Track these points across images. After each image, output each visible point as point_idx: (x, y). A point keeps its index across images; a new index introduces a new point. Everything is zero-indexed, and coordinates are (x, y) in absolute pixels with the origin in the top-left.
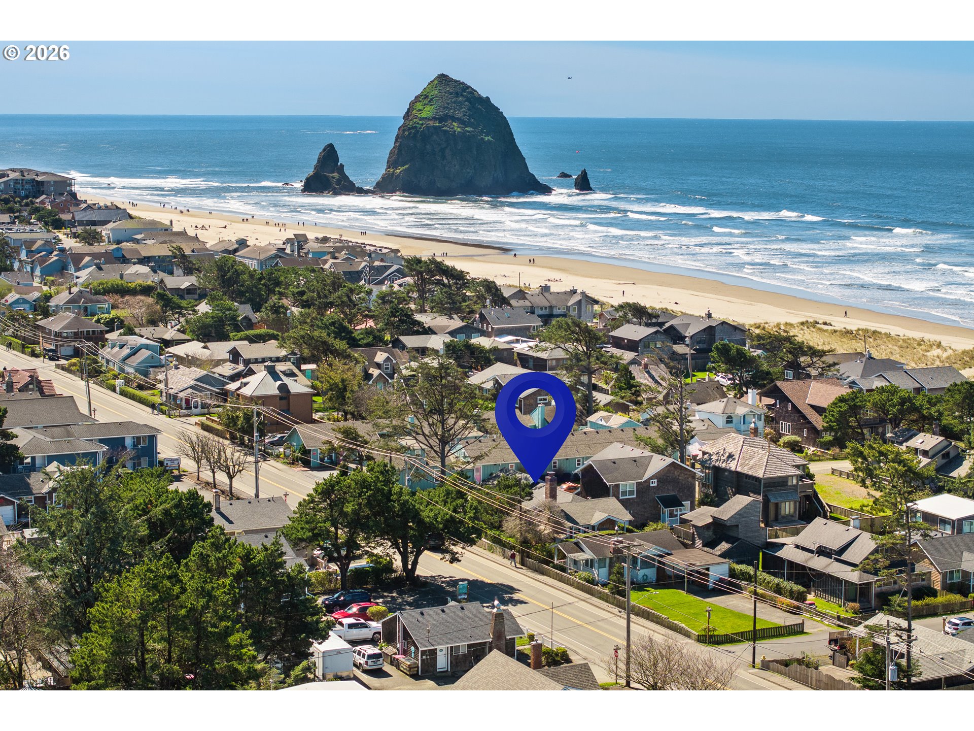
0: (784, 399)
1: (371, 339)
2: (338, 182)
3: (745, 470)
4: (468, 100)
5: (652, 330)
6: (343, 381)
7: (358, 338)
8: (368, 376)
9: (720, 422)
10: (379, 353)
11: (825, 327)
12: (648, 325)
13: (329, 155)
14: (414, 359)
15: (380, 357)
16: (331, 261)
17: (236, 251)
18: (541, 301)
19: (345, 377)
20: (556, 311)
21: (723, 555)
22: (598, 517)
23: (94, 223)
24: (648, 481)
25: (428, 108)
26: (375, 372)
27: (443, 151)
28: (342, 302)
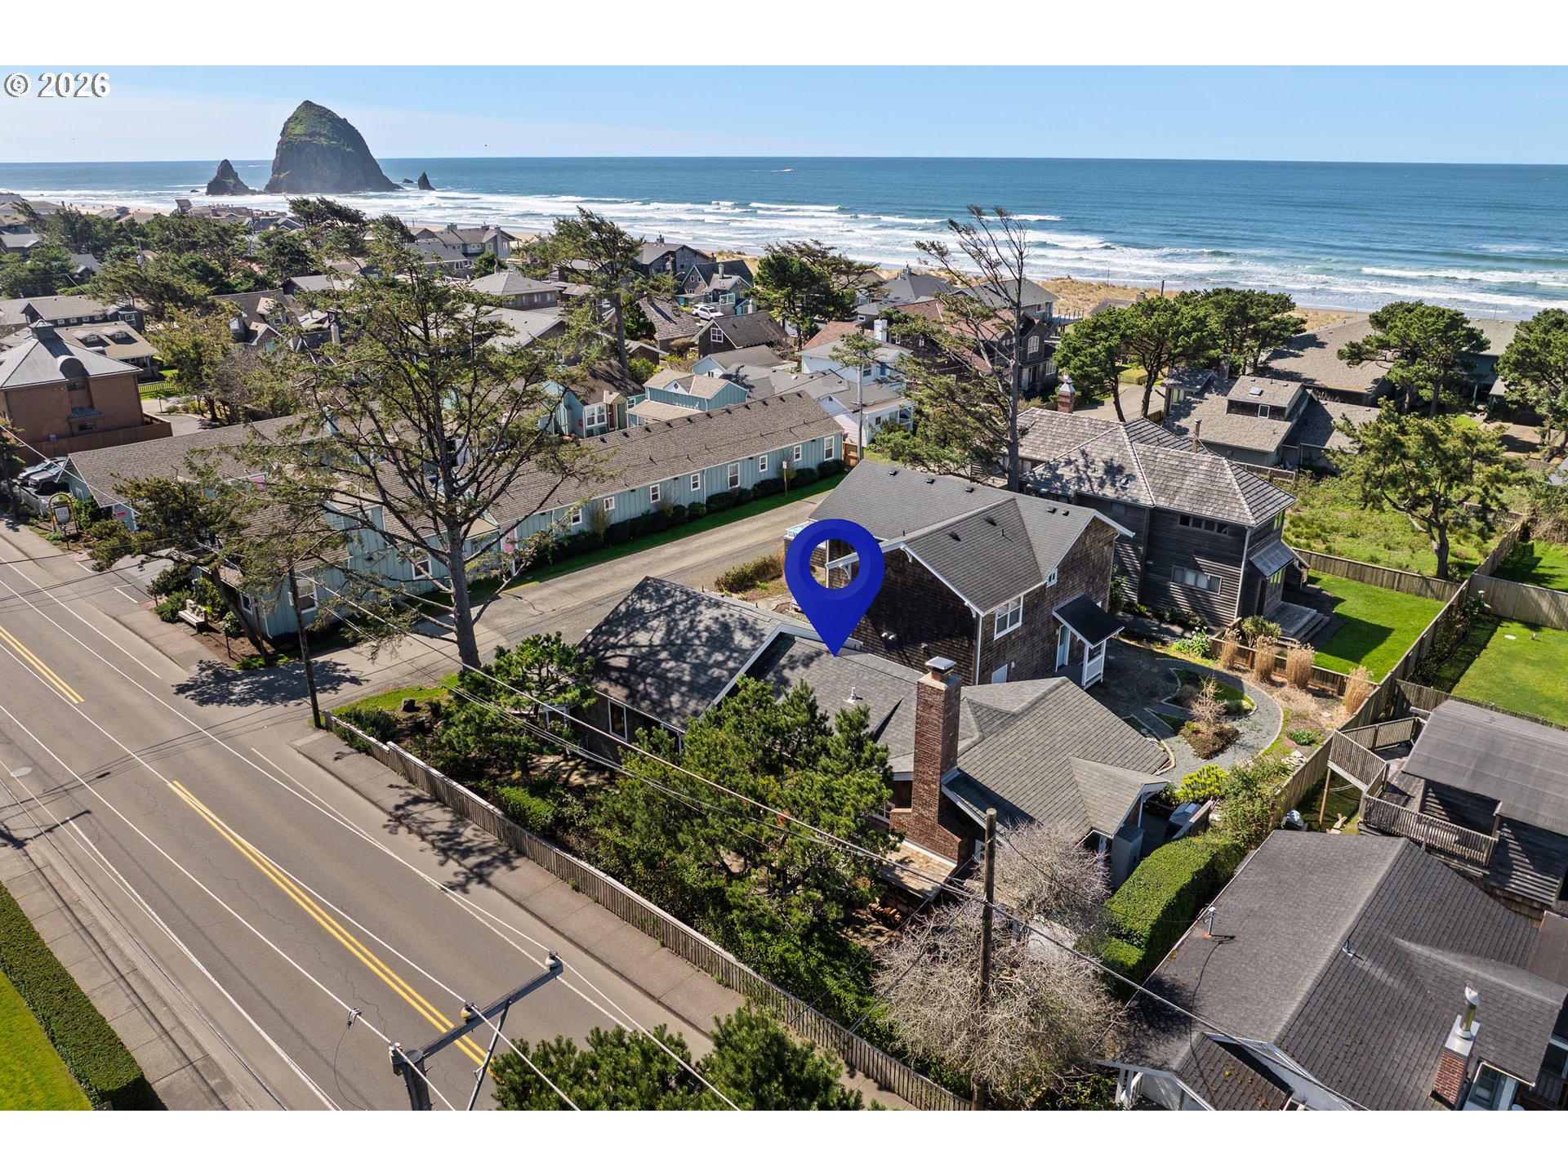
1: (252, 283)
2: (235, 186)
4: (330, 120)
6: (196, 345)
7: (234, 283)
8: (246, 335)
10: (263, 300)
13: (226, 167)
15: (264, 304)
19: (199, 338)
25: (299, 127)
26: (260, 328)
27: (315, 159)
28: (211, 241)
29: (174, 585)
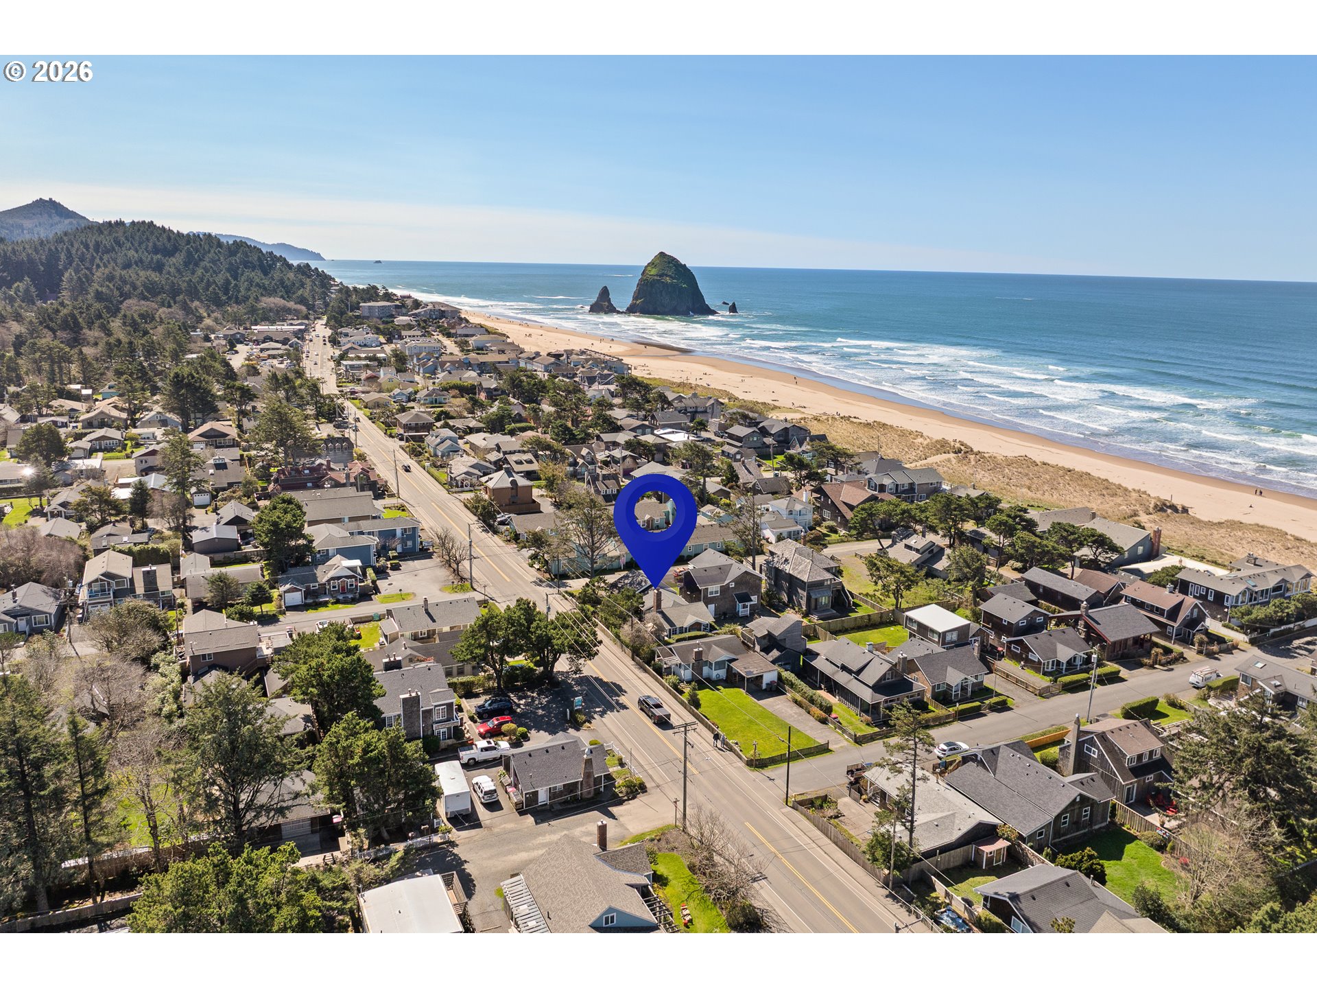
0: (826, 496)
2: (608, 307)
3: (795, 574)
4: (675, 265)
5: (750, 430)
6: (553, 476)
9: (785, 514)
11: (855, 420)
12: (749, 426)
13: (605, 293)
14: (607, 448)
16: (581, 369)
17: (534, 358)
18: (690, 403)
20: (699, 410)
21: (773, 662)
22: (689, 621)
23: (467, 336)
24: (728, 584)
25: (654, 270)
26: (580, 461)
27: (661, 292)
29: (534, 557)
